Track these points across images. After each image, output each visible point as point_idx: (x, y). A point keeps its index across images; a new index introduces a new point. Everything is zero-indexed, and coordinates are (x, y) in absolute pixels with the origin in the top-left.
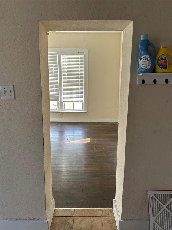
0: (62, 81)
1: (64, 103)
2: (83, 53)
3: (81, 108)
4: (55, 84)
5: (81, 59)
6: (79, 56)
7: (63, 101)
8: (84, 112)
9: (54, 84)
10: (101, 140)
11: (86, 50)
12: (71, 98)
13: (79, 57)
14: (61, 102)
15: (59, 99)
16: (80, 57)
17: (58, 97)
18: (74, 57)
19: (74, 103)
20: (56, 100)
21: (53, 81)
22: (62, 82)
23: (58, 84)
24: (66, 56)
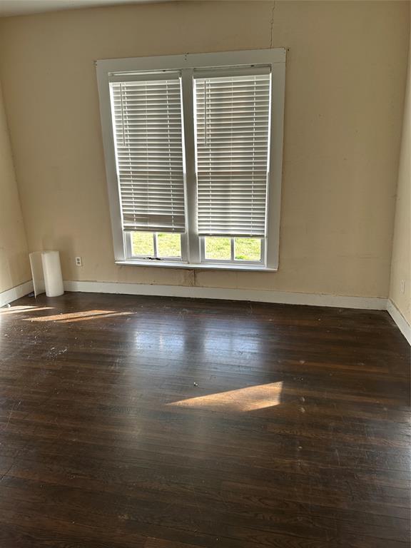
0: (197, 166)
1: (200, 238)
2: (269, 66)
3: (258, 258)
4: (172, 177)
5: (262, 87)
6: (255, 78)
7: (198, 232)
8: (265, 268)
9: (169, 177)
10: (325, 395)
11: (277, 56)
12: (224, 222)
13: (252, 83)
14: (192, 234)
15: (184, 225)
16: (257, 82)
17: (183, 218)
18: (235, 83)
19: (234, 238)
20: (176, 231)
21: (168, 168)
22: (197, 171)
23: (182, 178)
24: (209, 81)
